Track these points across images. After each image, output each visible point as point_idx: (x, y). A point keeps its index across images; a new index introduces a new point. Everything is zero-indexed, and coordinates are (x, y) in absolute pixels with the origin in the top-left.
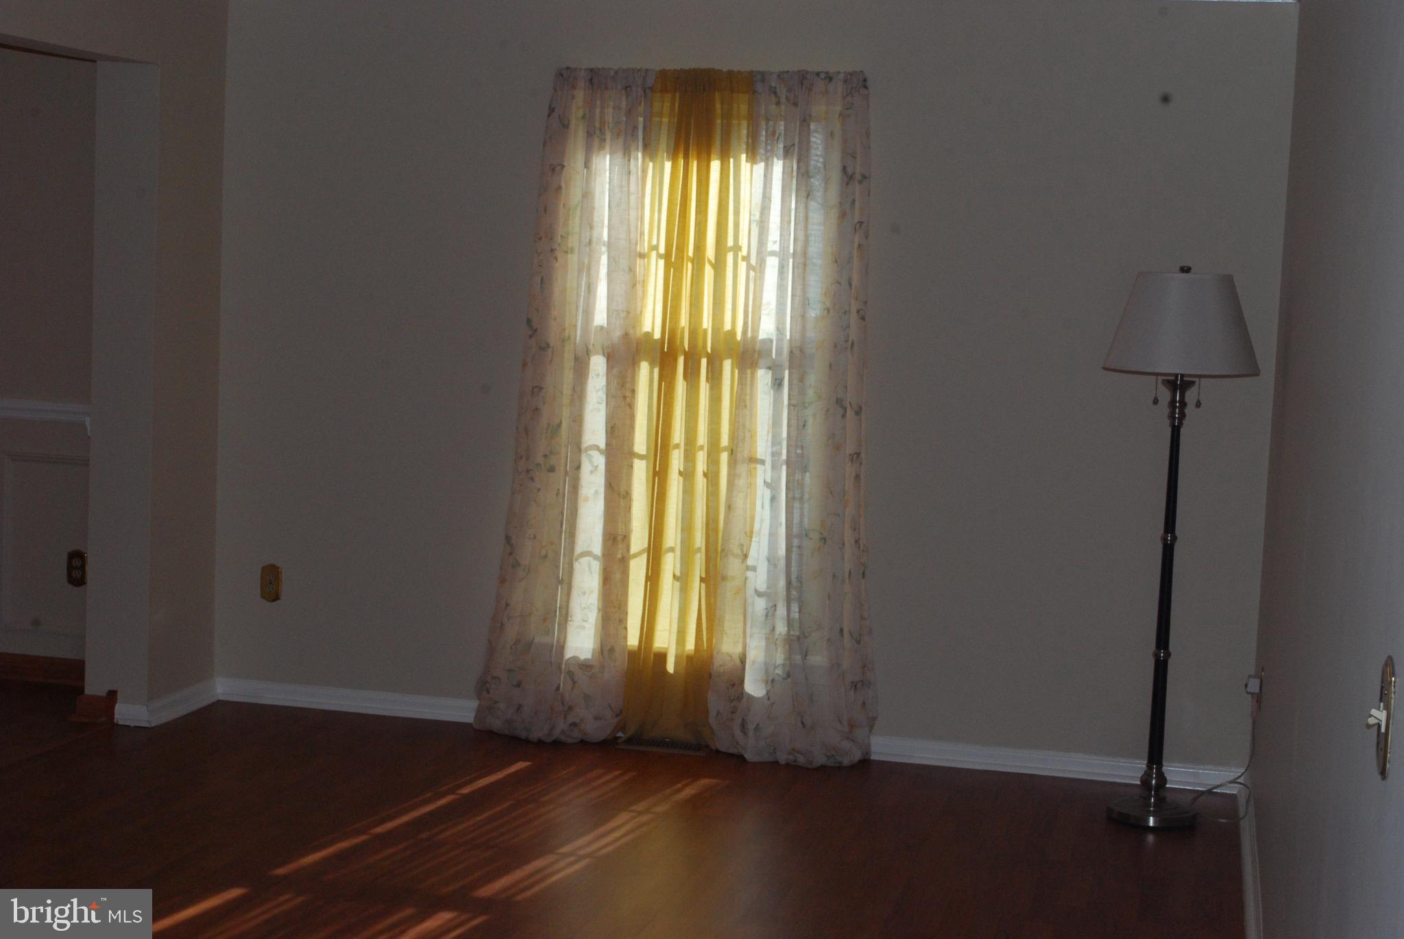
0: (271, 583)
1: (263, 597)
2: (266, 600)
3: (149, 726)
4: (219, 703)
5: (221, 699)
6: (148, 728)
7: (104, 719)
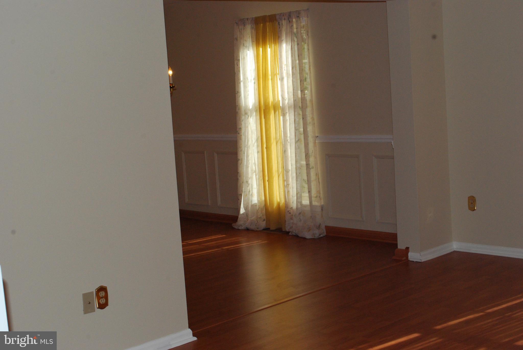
0: (472, 203)
1: (469, 209)
2: (471, 210)
3: (420, 261)
4: (455, 252)
5: (455, 250)
6: (421, 262)
7: (405, 258)
